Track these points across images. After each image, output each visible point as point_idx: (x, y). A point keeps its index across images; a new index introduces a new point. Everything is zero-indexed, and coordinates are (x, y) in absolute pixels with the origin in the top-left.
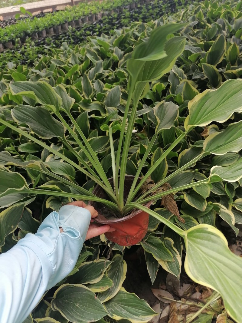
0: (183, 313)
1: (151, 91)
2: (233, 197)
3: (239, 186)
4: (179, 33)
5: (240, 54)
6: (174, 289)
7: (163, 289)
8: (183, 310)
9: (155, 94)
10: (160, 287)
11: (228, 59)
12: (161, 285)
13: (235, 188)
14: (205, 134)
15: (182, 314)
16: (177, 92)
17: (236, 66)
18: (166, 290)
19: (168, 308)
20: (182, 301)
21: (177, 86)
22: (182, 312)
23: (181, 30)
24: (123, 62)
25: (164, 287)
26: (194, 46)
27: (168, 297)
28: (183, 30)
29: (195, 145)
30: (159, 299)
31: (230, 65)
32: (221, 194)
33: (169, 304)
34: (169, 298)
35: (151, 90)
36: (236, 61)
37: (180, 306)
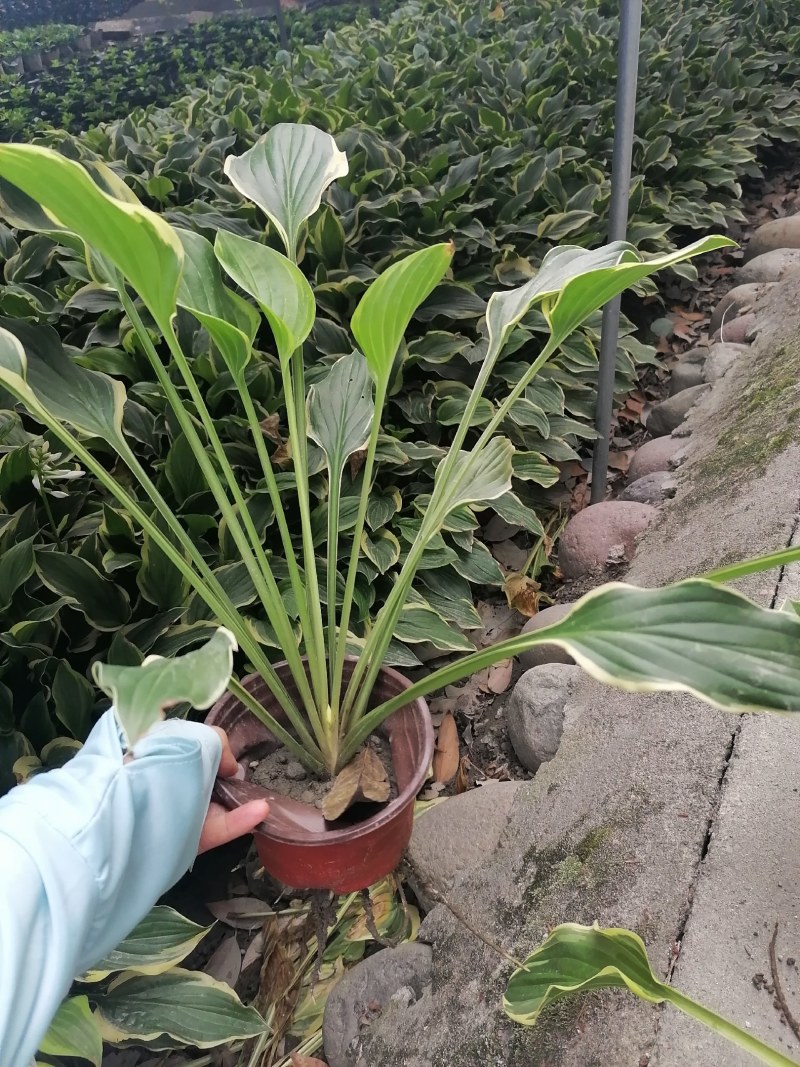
0: (299, 935)
1: (122, 352)
2: (371, 604)
4: (186, 173)
5: (347, 240)
6: (269, 883)
7: (242, 896)
8: (298, 929)
9: (134, 358)
10: (231, 891)
11: (319, 251)
12: (234, 886)
13: (370, 580)
14: (281, 456)
15: (297, 941)
16: (197, 348)
17: (343, 268)
18: (250, 895)
19: (258, 939)
20: (293, 908)
21: (196, 332)
22: (295, 934)
23: (191, 162)
24: (18, 264)
25: (243, 889)
26: (231, 215)
27: (255, 908)
28: (197, 164)
29: (260, 488)
30: (232, 924)
31: (326, 267)
33: (260, 929)
34: (260, 911)
35: (120, 347)
36: (340, 258)
37: (290, 922)
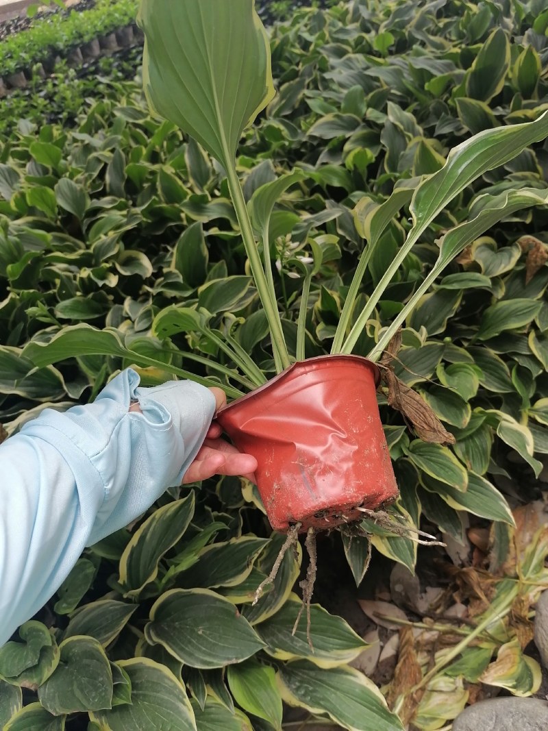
0: (429, 647)
1: (344, 169)
2: (531, 395)
3: (544, 370)
4: (404, 31)
5: (542, 73)
6: (408, 598)
7: (385, 601)
8: (429, 643)
9: (352, 174)
10: (378, 595)
11: (515, 84)
12: (381, 592)
13: (535, 375)
14: (466, 258)
15: (425, 650)
16: (402, 166)
17: (534, 99)
18: (391, 602)
19: (395, 639)
20: (426, 623)
21: (402, 153)
22: (425, 645)
23: (409, 22)
24: (277, 104)
25: (386, 596)
26: (439, 58)
27: (395, 615)
28: (413, 22)
29: (445, 284)
30: (376, 620)
31: (521, 98)
32: (503, 390)
33: (398, 631)
34: (398, 617)
35: (343, 165)
36: (534, 89)
37: (422, 634)
